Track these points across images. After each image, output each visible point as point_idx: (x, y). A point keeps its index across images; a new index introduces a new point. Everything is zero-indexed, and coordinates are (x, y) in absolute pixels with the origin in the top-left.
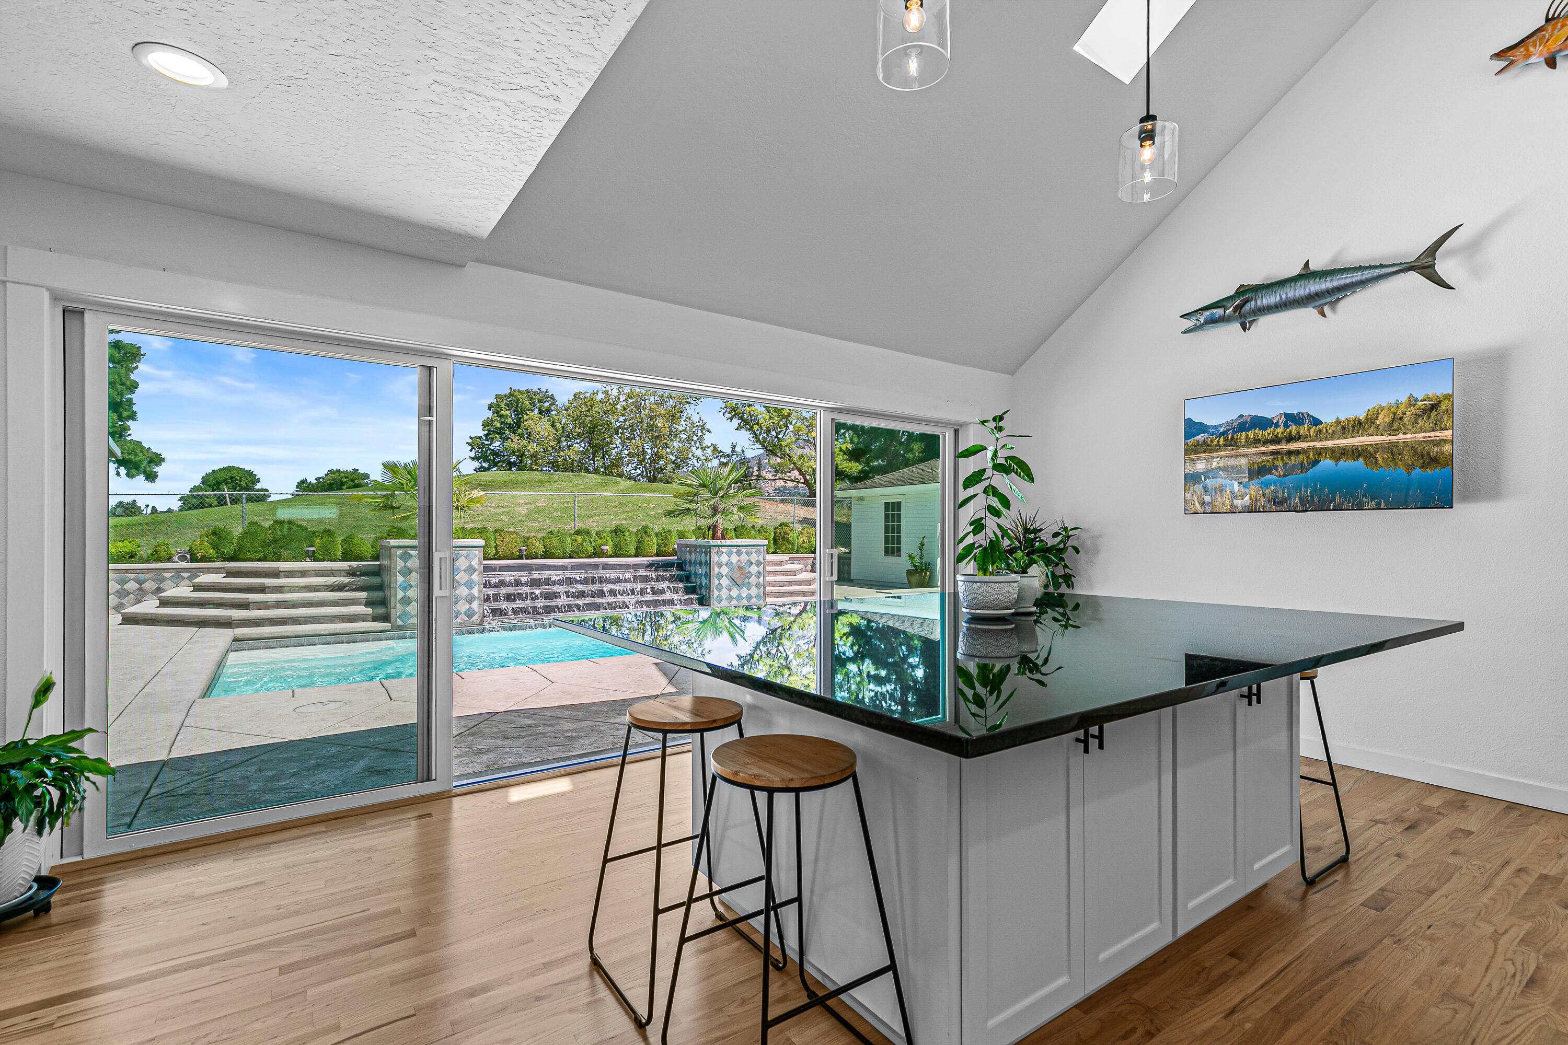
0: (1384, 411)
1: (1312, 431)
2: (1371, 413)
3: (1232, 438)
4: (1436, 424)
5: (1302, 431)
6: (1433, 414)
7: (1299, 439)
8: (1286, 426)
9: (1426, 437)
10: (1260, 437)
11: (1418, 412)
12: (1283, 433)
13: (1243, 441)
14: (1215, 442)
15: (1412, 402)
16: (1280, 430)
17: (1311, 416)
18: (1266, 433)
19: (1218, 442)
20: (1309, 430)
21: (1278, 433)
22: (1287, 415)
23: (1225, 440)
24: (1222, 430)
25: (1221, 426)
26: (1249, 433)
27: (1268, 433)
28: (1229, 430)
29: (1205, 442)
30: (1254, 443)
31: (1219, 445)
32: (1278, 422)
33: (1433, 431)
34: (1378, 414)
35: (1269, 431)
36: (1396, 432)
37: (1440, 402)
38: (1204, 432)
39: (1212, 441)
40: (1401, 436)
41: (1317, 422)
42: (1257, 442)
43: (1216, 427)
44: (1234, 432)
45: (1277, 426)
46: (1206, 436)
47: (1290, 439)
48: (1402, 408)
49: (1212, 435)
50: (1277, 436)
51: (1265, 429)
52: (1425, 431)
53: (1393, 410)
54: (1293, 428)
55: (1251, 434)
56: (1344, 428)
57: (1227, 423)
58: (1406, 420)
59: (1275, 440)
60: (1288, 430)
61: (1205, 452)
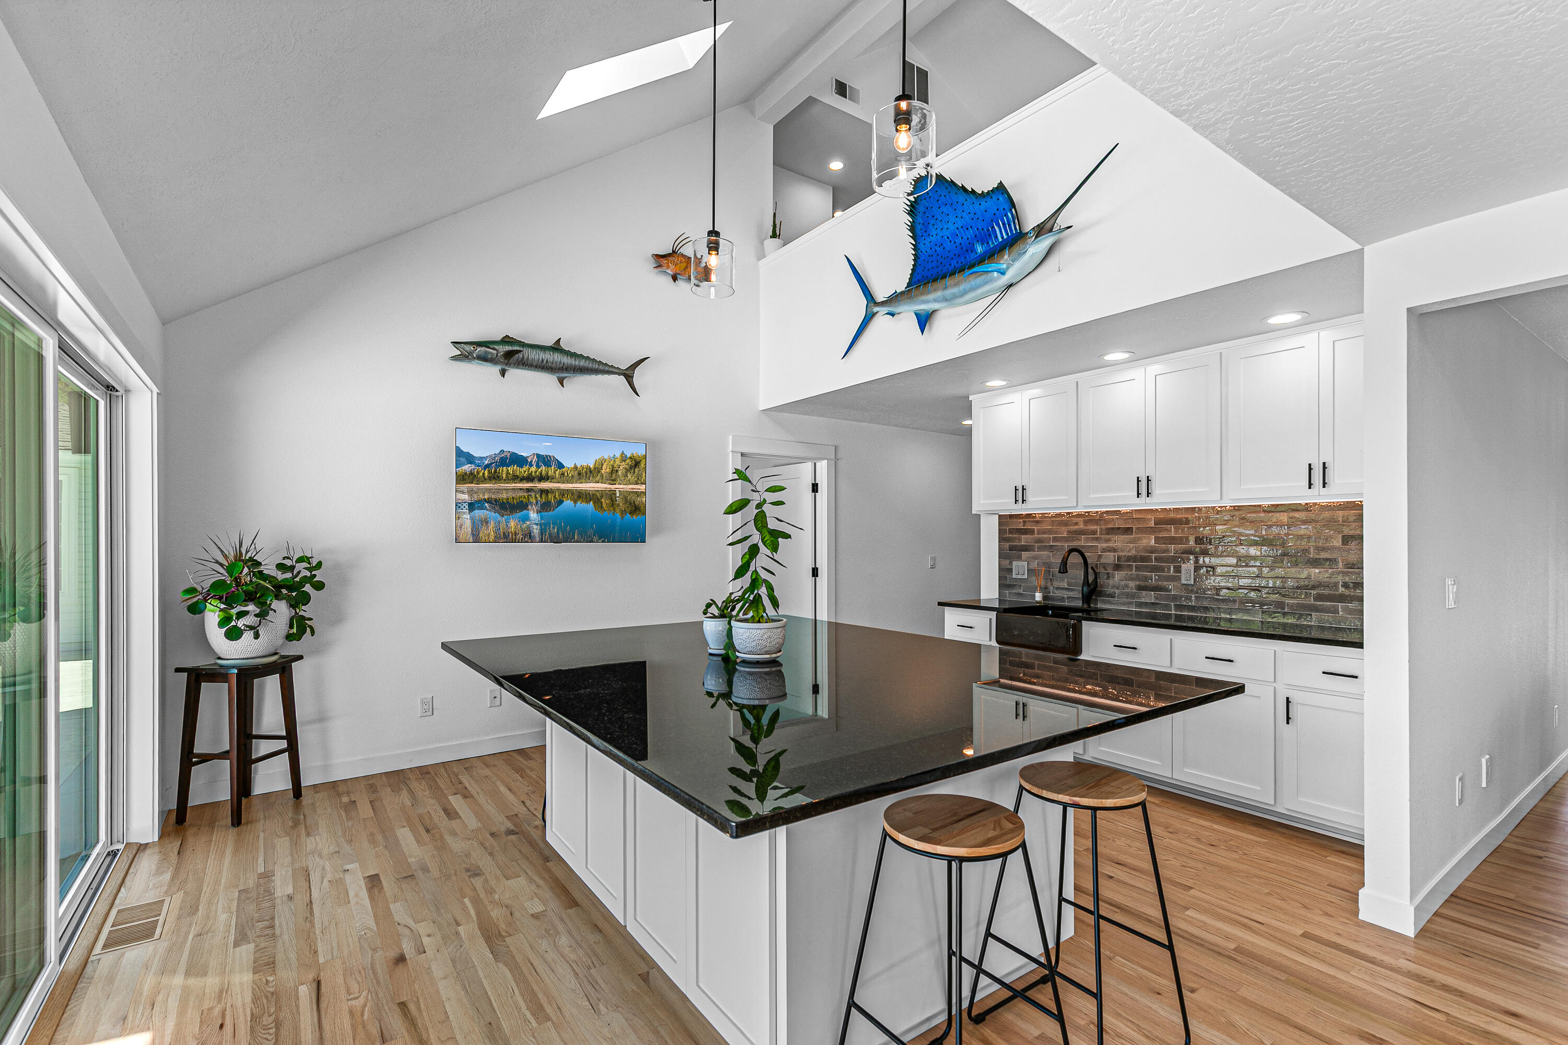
0: (606, 463)
1: (557, 473)
2: (597, 463)
3: (495, 472)
4: (638, 479)
5: (550, 472)
6: (636, 470)
7: (548, 479)
8: (538, 466)
9: (632, 489)
10: (518, 474)
11: (627, 467)
12: (536, 472)
13: (504, 476)
14: (481, 474)
15: (624, 458)
16: (533, 469)
17: (556, 460)
18: (522, 470)
19: (484, 474)
20: (555, 472)
21: (532, 472)
22: (538, 456)
23: (489, 472)
24: (486, 462)
25: (486, 458)
26: (509, 469)
27: (524, 471)
28: (492, 463)
29: (471, 473)
30: (514, 480)
31: (484, 477)
32: (531, 461)
33: (637, 484)
34: (602, 465)
35: (524, 469)
36: (613, 481)
37: (641, 461)
38: (471, 463)
39: (478, 473)
40: (617, 486)
41: (561, 466)
42: (515, 478)
43: (481, 458)
44: (497, 466)
45: (531, 465)
46: (473, 466)
47: (541, 479)
48: (618, 462)
49: (478, 466)
50: (531, 474)
51: (522, 467)
52: (632, 484)
53: (612, 462)
54: (543, 468)
55: (510, 469)
56: (579, 474)
57: (490, 456)
58: (620, 473)
59: (530, 479)
60: (540, 470)
61: (472, 483)
